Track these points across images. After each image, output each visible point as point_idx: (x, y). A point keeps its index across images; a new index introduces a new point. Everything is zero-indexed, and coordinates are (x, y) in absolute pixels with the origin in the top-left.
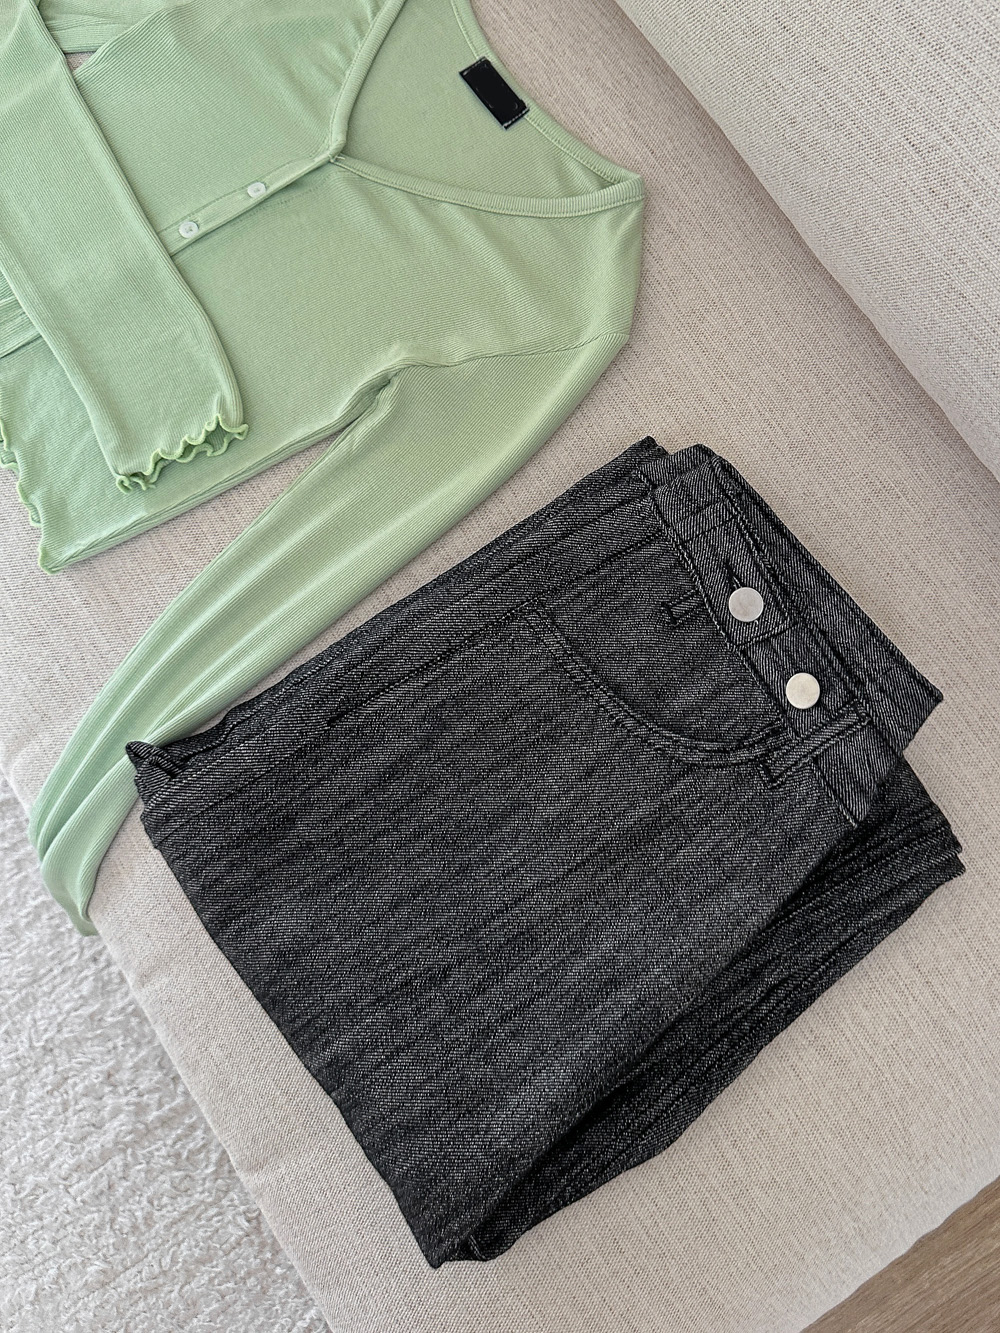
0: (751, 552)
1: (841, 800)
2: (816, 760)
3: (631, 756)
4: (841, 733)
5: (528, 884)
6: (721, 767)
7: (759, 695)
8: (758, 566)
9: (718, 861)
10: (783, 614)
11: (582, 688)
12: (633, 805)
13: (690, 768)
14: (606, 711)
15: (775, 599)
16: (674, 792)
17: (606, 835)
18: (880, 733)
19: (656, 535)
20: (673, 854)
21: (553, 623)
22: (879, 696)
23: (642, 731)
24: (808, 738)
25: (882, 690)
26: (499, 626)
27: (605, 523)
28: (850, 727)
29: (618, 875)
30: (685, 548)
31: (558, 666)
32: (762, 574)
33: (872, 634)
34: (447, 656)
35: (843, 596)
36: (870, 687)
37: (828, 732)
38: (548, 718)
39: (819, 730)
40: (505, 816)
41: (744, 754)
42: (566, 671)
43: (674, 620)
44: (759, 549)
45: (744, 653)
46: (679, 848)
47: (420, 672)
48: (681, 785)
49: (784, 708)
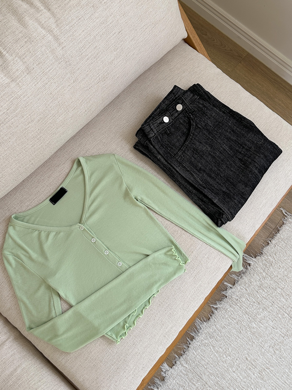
0: (157, 119)
1: (196, 99)
2: (190, 104)
3: (197, 136)
4: (185, 99)
5: (222, 149)
6: (195, 120)
7: (181, 116)
8: (159, 118)
9: (210, 118)
10: (166, 113)
11: (187, 147)
12: (204, 134)
13: (196, 125)
14: (189, 142)
15: (164, 115)
16: (201, 127)
17: (210, 137)
18: (184, 93)
19: (157, 137)
20: (211, 126)
21: (177, 154)
22: (178, 95)
23: (192, 135)
24: (187, 105)
25: (177, 94)
26: (180, 163)
27: (157, 147)
28: (184, 98)
29: (216, 134)
30: (158, 132)
31: (184, 152)
32: (160, 117)
33: (167, 97)
34: (188, 171)
35: (161, 104)
36: (177, 96)
37: (186, 102)
38: (193, 152)
39: (186, 103)
40: (212, 155)
41: (191, 116)
42: (184, 150)
43: (170, 133)
44: (156, 118)
45: (174, 119)
46: (209, 125)
47: (192, 175)
48: (199, 126)
49: (182, 110)
